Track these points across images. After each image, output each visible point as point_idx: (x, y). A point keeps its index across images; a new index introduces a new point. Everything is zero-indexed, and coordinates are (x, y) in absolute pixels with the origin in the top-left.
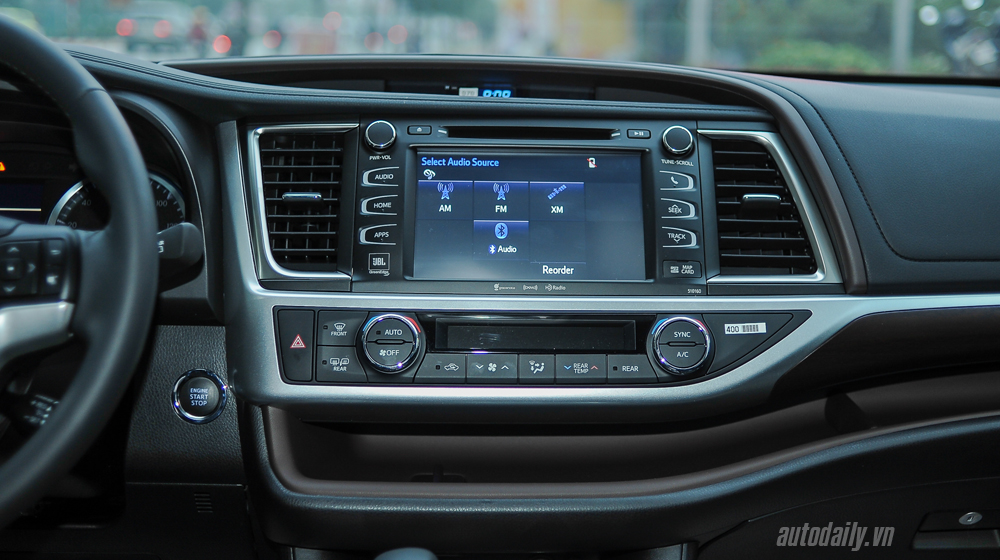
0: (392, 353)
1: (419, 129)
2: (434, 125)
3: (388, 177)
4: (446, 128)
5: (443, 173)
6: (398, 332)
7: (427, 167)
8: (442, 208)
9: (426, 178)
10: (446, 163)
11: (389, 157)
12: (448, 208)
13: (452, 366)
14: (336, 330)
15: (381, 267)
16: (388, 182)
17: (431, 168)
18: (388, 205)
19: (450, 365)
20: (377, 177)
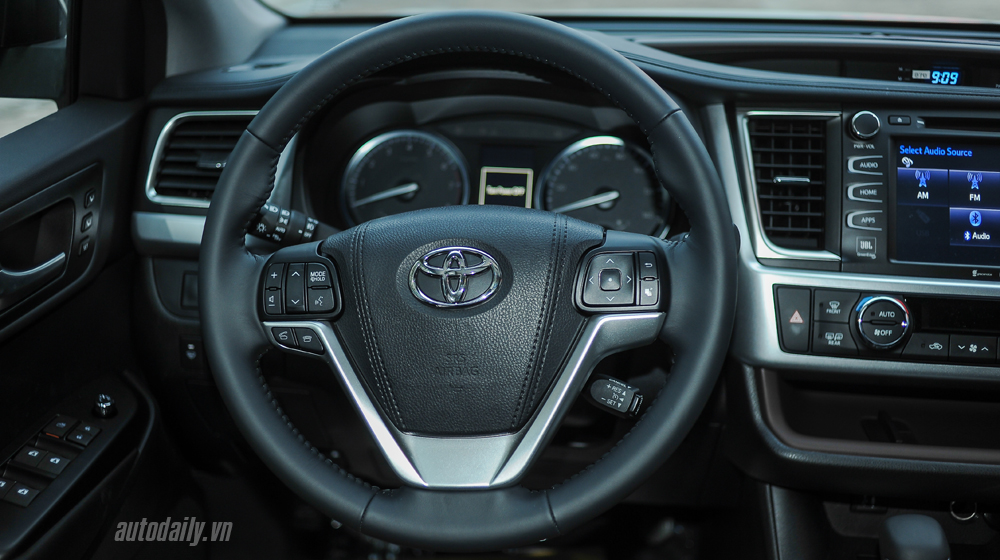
0: (886, 333)
1: (900, 120)
2: (913, 115)
3: (873, 165)
4: (923, 118)
5: (919, 161)
6: (891, 314)
7: (905, 155)
8: (919, 195)
9: (905, 166)
10: (923, 151)
11: (872, 146)
12: (925, 195)
13: (937, 346)
14: (830, 308)
15: (868, 251)
16: (873, 170)
17: (909, 156)
18: (874, 192)
19: (935, 344)
20: (862, 165)
